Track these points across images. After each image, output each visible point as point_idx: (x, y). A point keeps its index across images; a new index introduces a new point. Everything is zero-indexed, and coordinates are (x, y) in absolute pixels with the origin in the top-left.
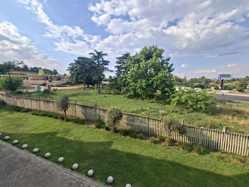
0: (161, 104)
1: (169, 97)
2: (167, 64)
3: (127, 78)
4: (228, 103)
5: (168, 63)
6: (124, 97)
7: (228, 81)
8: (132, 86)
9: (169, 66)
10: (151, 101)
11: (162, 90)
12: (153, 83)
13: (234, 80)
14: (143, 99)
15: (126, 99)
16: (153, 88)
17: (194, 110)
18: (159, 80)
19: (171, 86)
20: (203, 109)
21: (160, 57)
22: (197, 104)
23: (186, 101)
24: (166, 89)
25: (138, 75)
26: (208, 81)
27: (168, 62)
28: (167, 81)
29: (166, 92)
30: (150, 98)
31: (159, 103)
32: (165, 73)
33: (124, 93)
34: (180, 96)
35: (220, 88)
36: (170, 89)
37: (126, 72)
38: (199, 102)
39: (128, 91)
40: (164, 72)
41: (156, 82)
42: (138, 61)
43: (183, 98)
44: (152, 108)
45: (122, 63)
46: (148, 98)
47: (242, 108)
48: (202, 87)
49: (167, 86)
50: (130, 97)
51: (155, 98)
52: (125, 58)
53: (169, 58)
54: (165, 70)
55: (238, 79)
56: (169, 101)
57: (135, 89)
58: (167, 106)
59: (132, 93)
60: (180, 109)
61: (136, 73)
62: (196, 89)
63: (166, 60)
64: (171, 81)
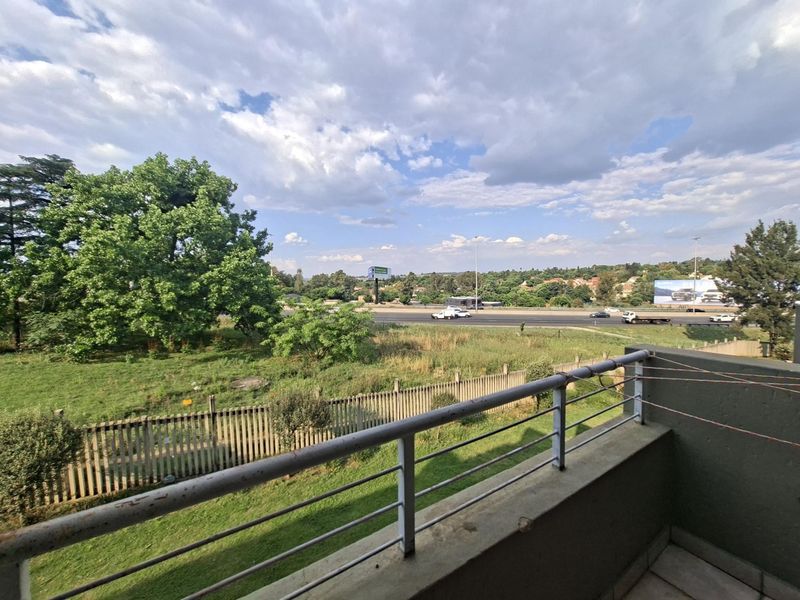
0: (242, 361)
1: (264, 333)
2: (251, 229)
3: (72, 274)
4: (391, 330)
5: (253, 228)
6: (52, 360)
7: (386, 282)
8: (101, 305)
9: (254, 235)
10: (202, 356)
11: (241, 311)
12: (204, 291)
13: (393, 280)
14: (163, 353)
15: (67, 365)
16: (207, 307)
17: (334, 358)
18: (229, 281)
19: (268, 299)
20: (354, 353)
21: (225, 203)
22: (339, 341)
23: (315, 337)
24: (256, 308)
25: (138, 261)
26: (351, 283)
27: (249, 223)
28: (256, 282)
29: (256, 317)
30: (194, 346)
31: (235, 356)
32: (245, 258)
33: (53, 340)
34: (298, 325)
35: (374, 297)
36: (267, 309)
37: (54, 243)
38: (343, 337)
39: (72, 329)
40: (242, 254)
41: (219, 291)
42: (128, 203)
43: (306, 330)
44: (210, 381)
45: (22, 197)
46: (185, 347)
47: (412, 338)
48: (338, 296)
49: (255, 298)
50: (98, 353)
51: (215, 341)
52: (41, 179)
53: (254, 213)
54: (245, 249)
55: (399, 279)
56: (268, 345)
57: (124, 318)
58: (262, 362)
59: (104, 335)
60: (301, 364)
61: (122, 252)
62: (328, 302)
63: (244, 217)
64: (267, 283)
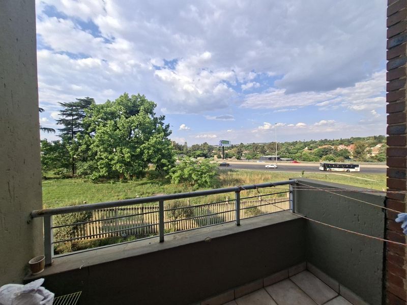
0: (157, 185)
1: (167, 172)
2: (162, 124)
3: (92, 146)
4: (229, 173)
5: (164, 124)
6: (85, 182)
7: (229, 148)
8: (102, 159)
9: (164, 127)
10: (141, 182)
11: (157, 162)
12: (142, 153)
13: (232, 147)
14: (125, 180)
15: (90, 184)
16: (143, 160)
17: (199, 185)
18: (152, 148)
19: (169, 156)
20: (209, 183)
21: (151, 113)
22: (202, 177)
23: (190, 175)
24: (164, 161)
25: (116, 140)
26: (211, 149)
27: (162, 121)
28: (164, 149)
29: (164, 165)
30: (138, 178)
31: (155, 183)
32: (159, 137)
33: (85, 174)
34: (182, 169)
35: (222, 156)
36: (169, 162)
37: (86, 133)
38: (203, 175)
39: (93, 169)
40: (158, 136)
41: (148, 153)
42: (113, 115)
43: (186, 171)
44: (143, 193)
45: (76, 115)
46: (134, 178)
47: (240, 177)
48: (205, 156)
49: (163, 156)
50: (101, 179)
51: (147, 176)
52: (83, 107)
53: (164, 116)
54: (159, 133)
55: (235, 146)
56: (168, 178)
57: (110, 164)
58: (166, 186)
59: (103, 172)
60: (183, 188)
61: (110, 136)
62: (199, 158)
63: (160, 119)
64: (168, 149)
